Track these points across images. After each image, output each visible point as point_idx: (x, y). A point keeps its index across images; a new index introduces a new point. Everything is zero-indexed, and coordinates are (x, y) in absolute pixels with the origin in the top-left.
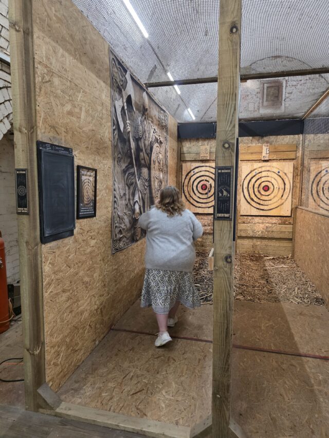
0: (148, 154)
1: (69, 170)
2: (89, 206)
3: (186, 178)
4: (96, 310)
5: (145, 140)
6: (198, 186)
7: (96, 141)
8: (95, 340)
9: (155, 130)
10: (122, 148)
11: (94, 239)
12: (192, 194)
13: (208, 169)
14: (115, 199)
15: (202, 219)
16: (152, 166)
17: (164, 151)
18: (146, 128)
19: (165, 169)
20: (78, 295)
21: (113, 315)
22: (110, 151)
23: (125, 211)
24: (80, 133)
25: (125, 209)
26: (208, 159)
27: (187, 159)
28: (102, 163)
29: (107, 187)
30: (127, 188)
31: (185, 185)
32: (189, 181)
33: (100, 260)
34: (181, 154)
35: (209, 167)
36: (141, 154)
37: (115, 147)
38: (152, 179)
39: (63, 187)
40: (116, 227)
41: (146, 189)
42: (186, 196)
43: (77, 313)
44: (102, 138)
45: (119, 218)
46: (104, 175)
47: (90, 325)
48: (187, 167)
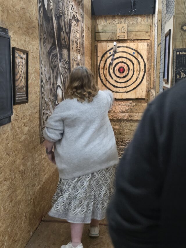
0: (67, 34)
1: (7, 53)
2: (22, 91)
3: (101, 60)
4: (30, 200)
5: (64, 18)
6: (115, 69)
7: (26, 20)
8: (29, 231)
9: (72, 6)
10: (46, 28)
11: (26, 126)
12: (108, 77)
13: (125, 49)
14: (42, 83)
15: (119, 105)
16: (71, 47)
17: (80, 30)
18: (65, 4)
19: (82, 50)
20: (16, 184)
21: (43, 206)
22: (37, 31)
23: (50, 97)
24: (13, 12)
25: (50, 94)
26: (126, 38)
27: (103, 39)
28: (31, 44)
29: (36, 71)
30: (51, 71)
31: (100, 67)
32: (105, 64)
33: (32, 149)
34: (95, 33)
35: (127, 47)
36: (62, 33)
37: (41, 26)
38: (71, 62)
39: (3, 70)
40: (44, 113)
41: (66, 72)
42: (101, 80)
43: (16, 202)
44: (31, 17)
45: (46, 103)
46: (33, 58)
47: (25, 216)
48: (102, 47)
